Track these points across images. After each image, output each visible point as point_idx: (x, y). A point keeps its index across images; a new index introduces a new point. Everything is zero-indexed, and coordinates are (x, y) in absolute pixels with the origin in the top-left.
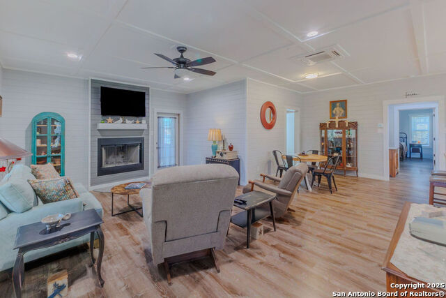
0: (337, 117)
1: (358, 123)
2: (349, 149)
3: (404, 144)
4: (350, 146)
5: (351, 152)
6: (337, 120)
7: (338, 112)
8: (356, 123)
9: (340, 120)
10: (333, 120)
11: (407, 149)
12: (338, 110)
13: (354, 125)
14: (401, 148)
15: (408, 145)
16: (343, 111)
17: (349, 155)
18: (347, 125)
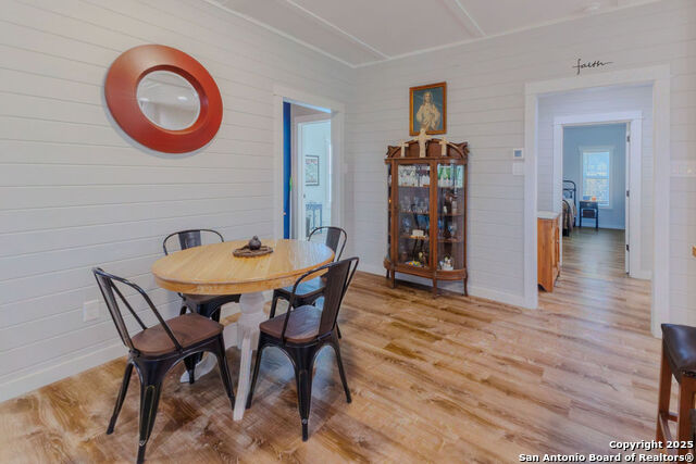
0: (423, 131)
1: (472, 147)
2: (448, 219)
3: (570, 201)
4: (450, 211)
5: (453, 227)
6: (423, 138)
7: (428, 118)
8: (464, 146)
9: (430, 138)
10: (415, 139)
11: (575, 212)
12: (428, 112)
13: (460, 153)
14: (566, 211)
15: (578, 203)
16: (437, 115)
17: (447, 234)
18: (444, 153)
